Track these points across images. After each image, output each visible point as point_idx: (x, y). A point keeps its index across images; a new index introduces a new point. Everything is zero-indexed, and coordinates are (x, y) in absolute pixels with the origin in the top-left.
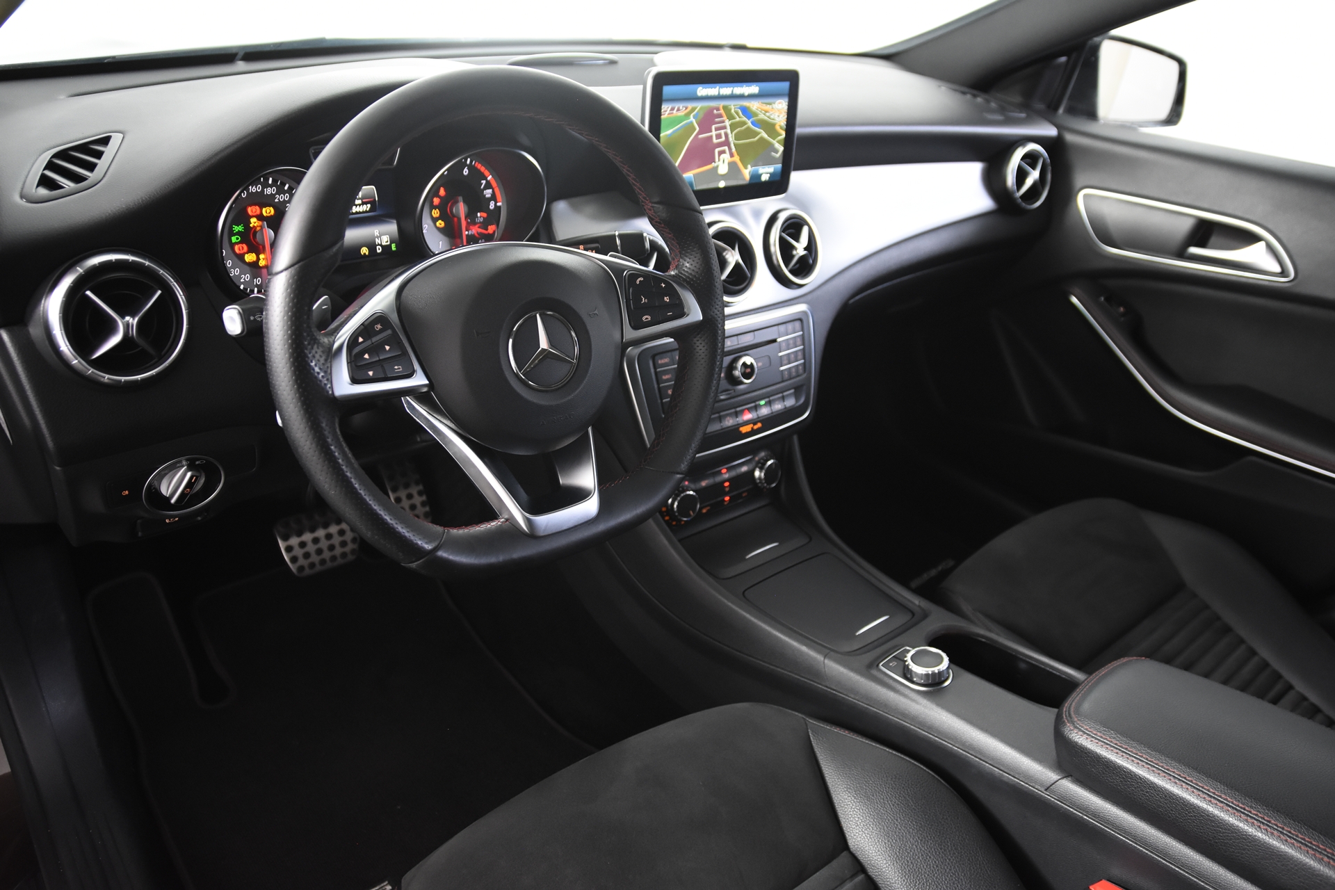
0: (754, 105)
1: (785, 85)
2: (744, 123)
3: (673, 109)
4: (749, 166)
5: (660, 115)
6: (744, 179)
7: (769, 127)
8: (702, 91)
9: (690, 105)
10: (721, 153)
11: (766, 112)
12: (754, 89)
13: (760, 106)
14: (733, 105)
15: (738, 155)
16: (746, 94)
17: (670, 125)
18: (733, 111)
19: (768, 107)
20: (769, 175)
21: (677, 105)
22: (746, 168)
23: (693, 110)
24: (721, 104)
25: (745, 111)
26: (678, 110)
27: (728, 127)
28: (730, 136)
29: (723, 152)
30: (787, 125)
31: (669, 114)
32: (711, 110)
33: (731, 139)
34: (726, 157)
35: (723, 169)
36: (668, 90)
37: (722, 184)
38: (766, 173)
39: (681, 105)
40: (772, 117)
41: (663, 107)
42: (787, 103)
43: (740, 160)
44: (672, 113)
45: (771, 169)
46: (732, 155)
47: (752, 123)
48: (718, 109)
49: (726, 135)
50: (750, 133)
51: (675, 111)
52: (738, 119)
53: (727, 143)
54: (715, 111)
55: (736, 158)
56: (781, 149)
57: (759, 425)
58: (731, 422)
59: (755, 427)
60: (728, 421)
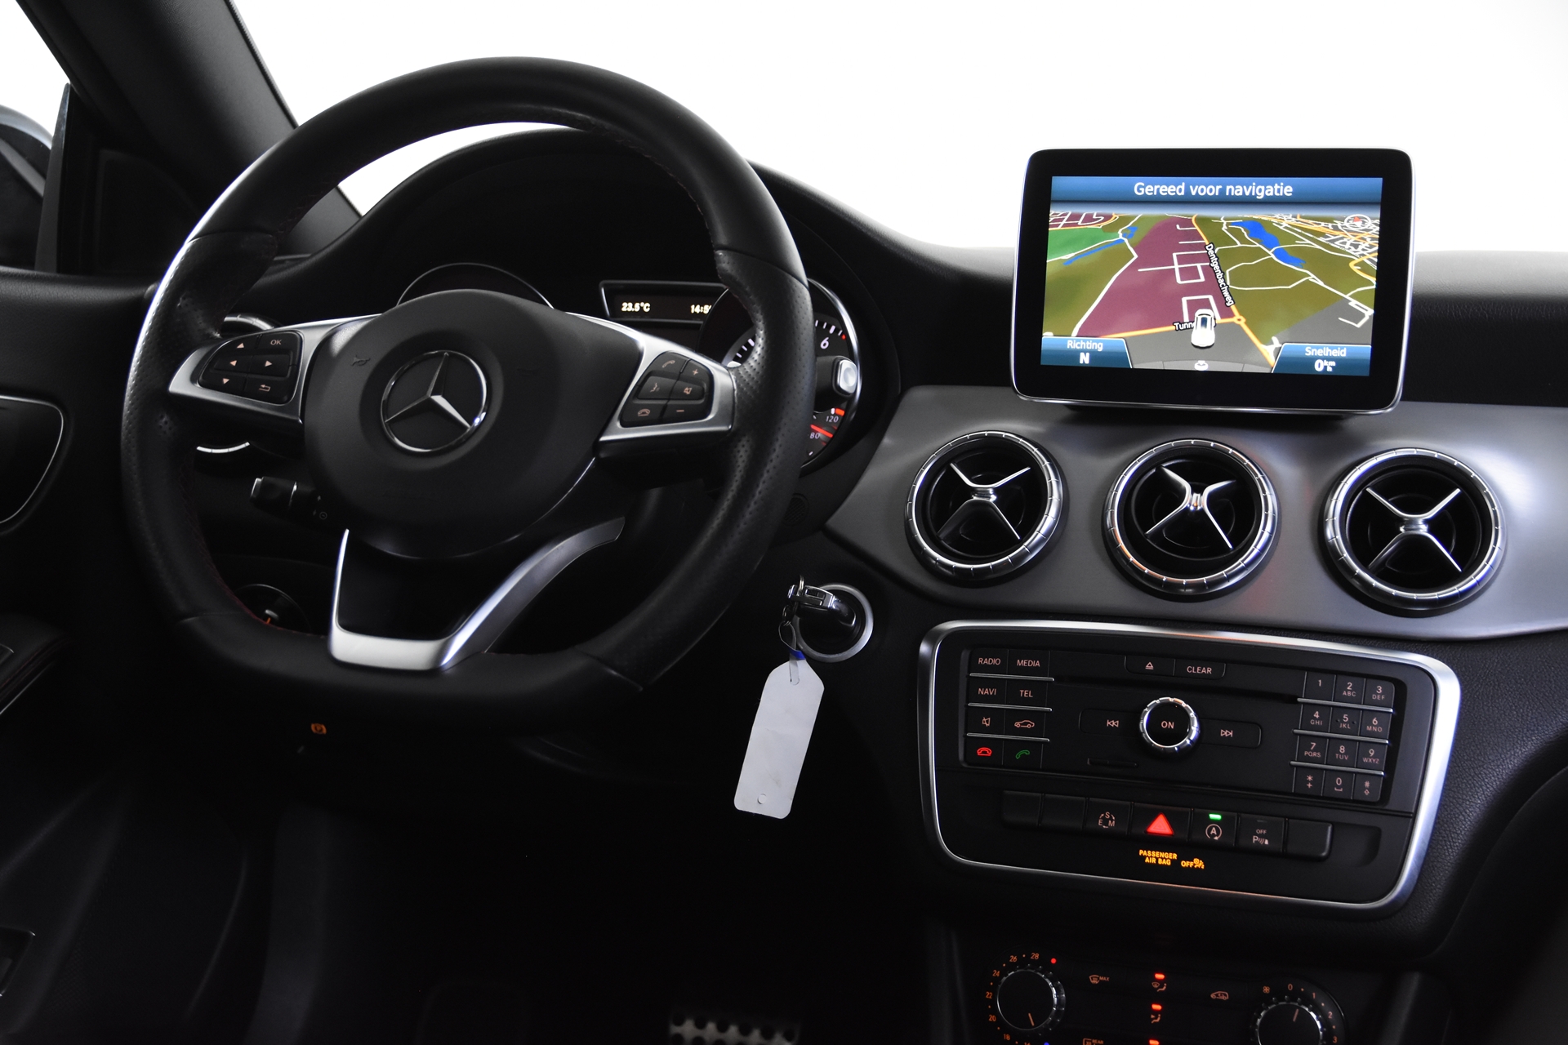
0: (1284, 219)
1: (1375, 184)
2: (1259, 253)
3: (1075, 217)
4: (1275, 339)
5: (1048, 226)
6: (1267, 364)
7: (1333, 266)
8: (1144, 187)
9: (1116, 213)
10: (1194, 306)
11: (1323, 235)
12: (1283, 188)
13: (1298, 224)
14: (1223, 216)
15: (1241, 313)
16: (1261, 196)
17: (1068, 244)
18: (1224, 228)
19: (1320, 227)
20: (1333, 363)
21: (1084, 211)
22: (1269, 342)
23: (1123, 221)
24: (1194, 213)
25: (1257, 229)
26: (1089, 219)
27: (1214, 259)
28: (1219, 275)
29: (1206, 304)
30: (1378, 264)
31: (1065, 225)
32: (1172, 222)
33: (1225, 279)
34: (1214, 313)
35: (1203, 336)
36: (1061, 184)
37: (1201, 366)
38: (1325, 356)
39: (1095, 211)
40: (1337, 245)
41: (1052, 212)
42: (1378, 221)
43: (1246, 323)
44: (1076, 225)
45: (1341, 351)
46: (1225, 312)
47: (1274, 253)
48: (1186, 222)
49: (1209, 271)
50: (1269, 273)
51: (1080, 223)
52: (1239, 245)
53: (1212, 286)
54: (1178, 227)
55: (1238, 319)
56: (1369, 312)
57: (1198, 863)
58: (1112, 824)
59: (1185, 864)
60: (1105, 822)
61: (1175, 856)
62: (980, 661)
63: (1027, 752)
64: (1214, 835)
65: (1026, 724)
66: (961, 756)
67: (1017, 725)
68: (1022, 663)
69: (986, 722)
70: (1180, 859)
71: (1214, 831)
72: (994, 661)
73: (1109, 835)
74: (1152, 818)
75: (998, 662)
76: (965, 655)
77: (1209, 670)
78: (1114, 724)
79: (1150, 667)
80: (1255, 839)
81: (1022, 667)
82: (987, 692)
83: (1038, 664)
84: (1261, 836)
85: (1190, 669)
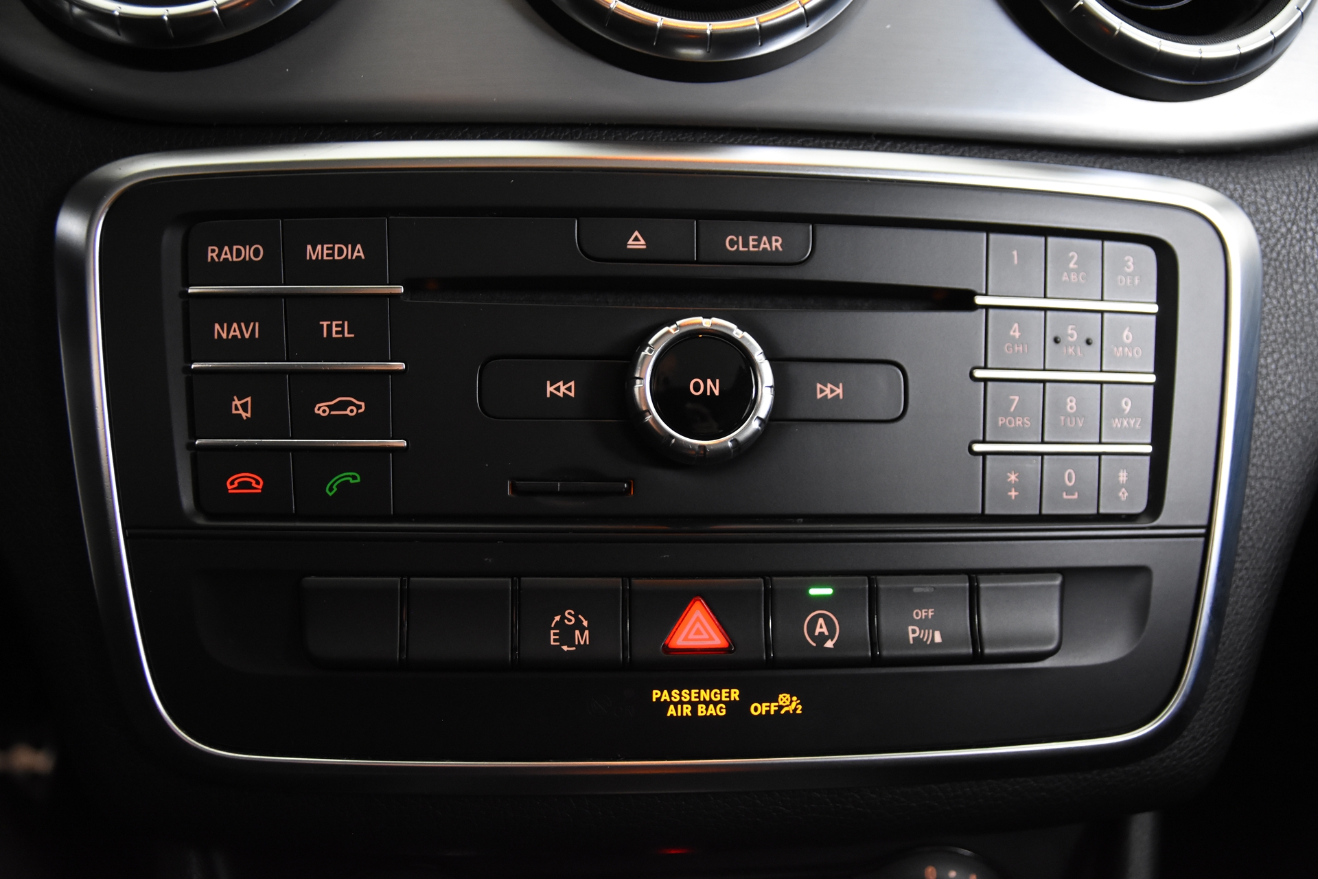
57: (788, 703)
58: (582, 638)
59: (759, 709)
60: (566, 634)
61: (735, 694)
62: (212, 254)
63: (352, 477)
64: (822, 639)
65: (343, 406)
66: (187, 500)
67: (322, 409)
68: (317, 252)
69: (241, 408)
70: (746, 700)
71: (821, 628)
72: (248, 253)
73: (580, 664)
74: (674, 612)
75: (256, 253)
76: (171, 240)
77: (777, 243)
78: (563, 389)
79: (636, 242)
80: (913, 633)
81: (319, 263)
82: (235, 331)
83: (359, 252)
84: (922, 624)
85: (734, 244)
